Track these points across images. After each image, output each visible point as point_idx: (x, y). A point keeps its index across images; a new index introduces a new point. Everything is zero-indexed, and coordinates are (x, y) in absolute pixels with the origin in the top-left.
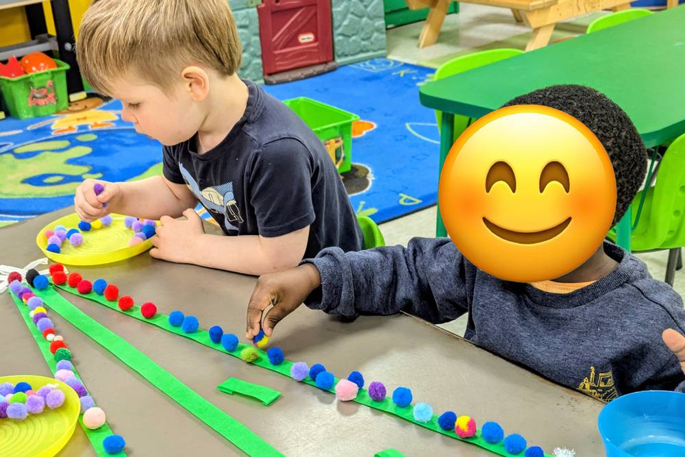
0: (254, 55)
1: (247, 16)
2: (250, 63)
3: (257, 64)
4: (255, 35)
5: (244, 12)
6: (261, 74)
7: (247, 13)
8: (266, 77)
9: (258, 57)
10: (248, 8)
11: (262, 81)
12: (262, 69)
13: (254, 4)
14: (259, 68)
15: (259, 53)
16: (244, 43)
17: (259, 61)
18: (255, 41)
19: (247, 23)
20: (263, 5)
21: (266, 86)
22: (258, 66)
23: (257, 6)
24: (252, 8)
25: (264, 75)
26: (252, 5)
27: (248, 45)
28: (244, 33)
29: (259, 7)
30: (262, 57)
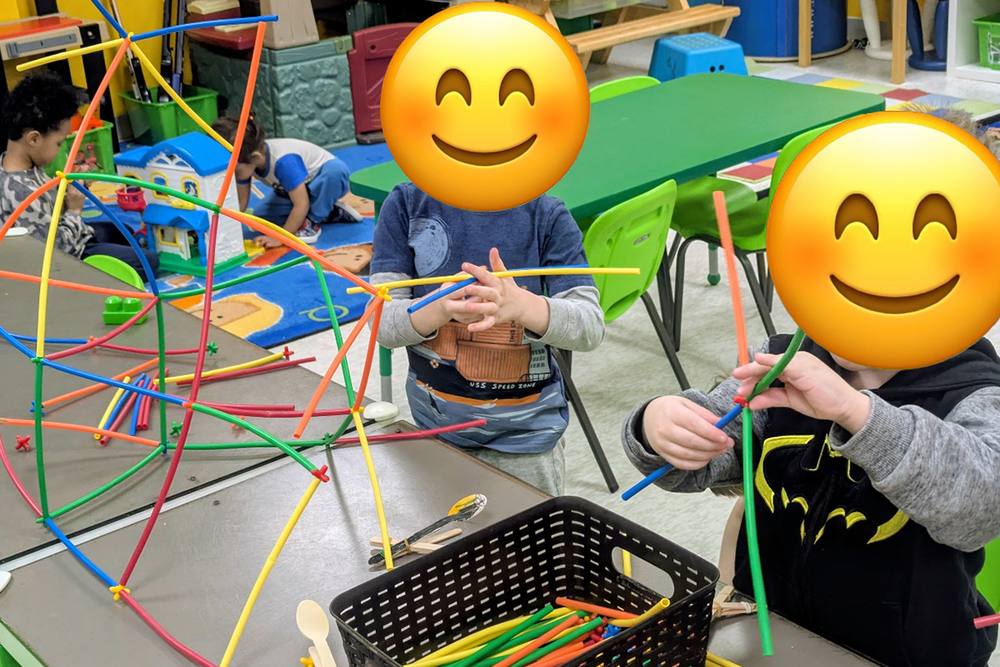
0: (344, 110)
1: (334, 65)
2: (339, 119)
3: (349, 120)
4: (345, 86)
5: (331, 59)
6: (353, 133)
7: (336, 60)
8: (359, 136)
9: (349, 112)
10: (337, 54)
11: (354, 141)
12: (353, 127)
13: (344, 50)
14: (350, 125)
15: (351, 108)
16: (332, 96)
17: (350, 117)
18: (344, 94)
19: (336, 72)
20: (355, 51)
21: (360, 147)
22: (348, 123)
23: (348, 53)
24: (341, 54)
25: (356, 133)
26: (342, 51)
27: (336, 98)
28: (331, 84)
29: (350, 53)
30: (354, 111)
